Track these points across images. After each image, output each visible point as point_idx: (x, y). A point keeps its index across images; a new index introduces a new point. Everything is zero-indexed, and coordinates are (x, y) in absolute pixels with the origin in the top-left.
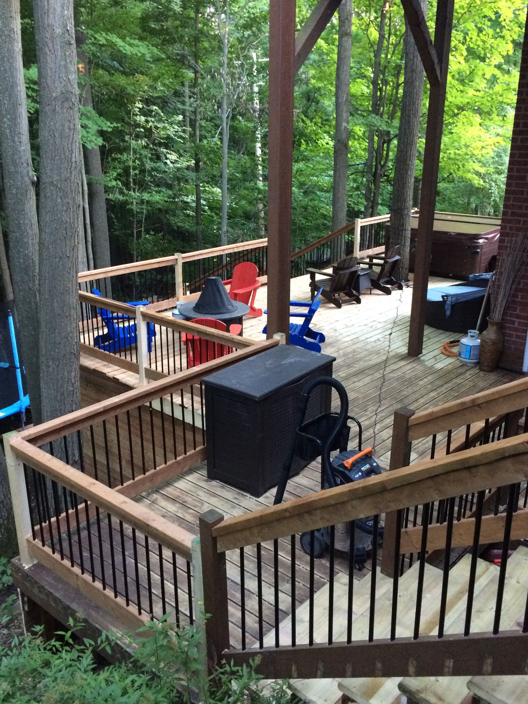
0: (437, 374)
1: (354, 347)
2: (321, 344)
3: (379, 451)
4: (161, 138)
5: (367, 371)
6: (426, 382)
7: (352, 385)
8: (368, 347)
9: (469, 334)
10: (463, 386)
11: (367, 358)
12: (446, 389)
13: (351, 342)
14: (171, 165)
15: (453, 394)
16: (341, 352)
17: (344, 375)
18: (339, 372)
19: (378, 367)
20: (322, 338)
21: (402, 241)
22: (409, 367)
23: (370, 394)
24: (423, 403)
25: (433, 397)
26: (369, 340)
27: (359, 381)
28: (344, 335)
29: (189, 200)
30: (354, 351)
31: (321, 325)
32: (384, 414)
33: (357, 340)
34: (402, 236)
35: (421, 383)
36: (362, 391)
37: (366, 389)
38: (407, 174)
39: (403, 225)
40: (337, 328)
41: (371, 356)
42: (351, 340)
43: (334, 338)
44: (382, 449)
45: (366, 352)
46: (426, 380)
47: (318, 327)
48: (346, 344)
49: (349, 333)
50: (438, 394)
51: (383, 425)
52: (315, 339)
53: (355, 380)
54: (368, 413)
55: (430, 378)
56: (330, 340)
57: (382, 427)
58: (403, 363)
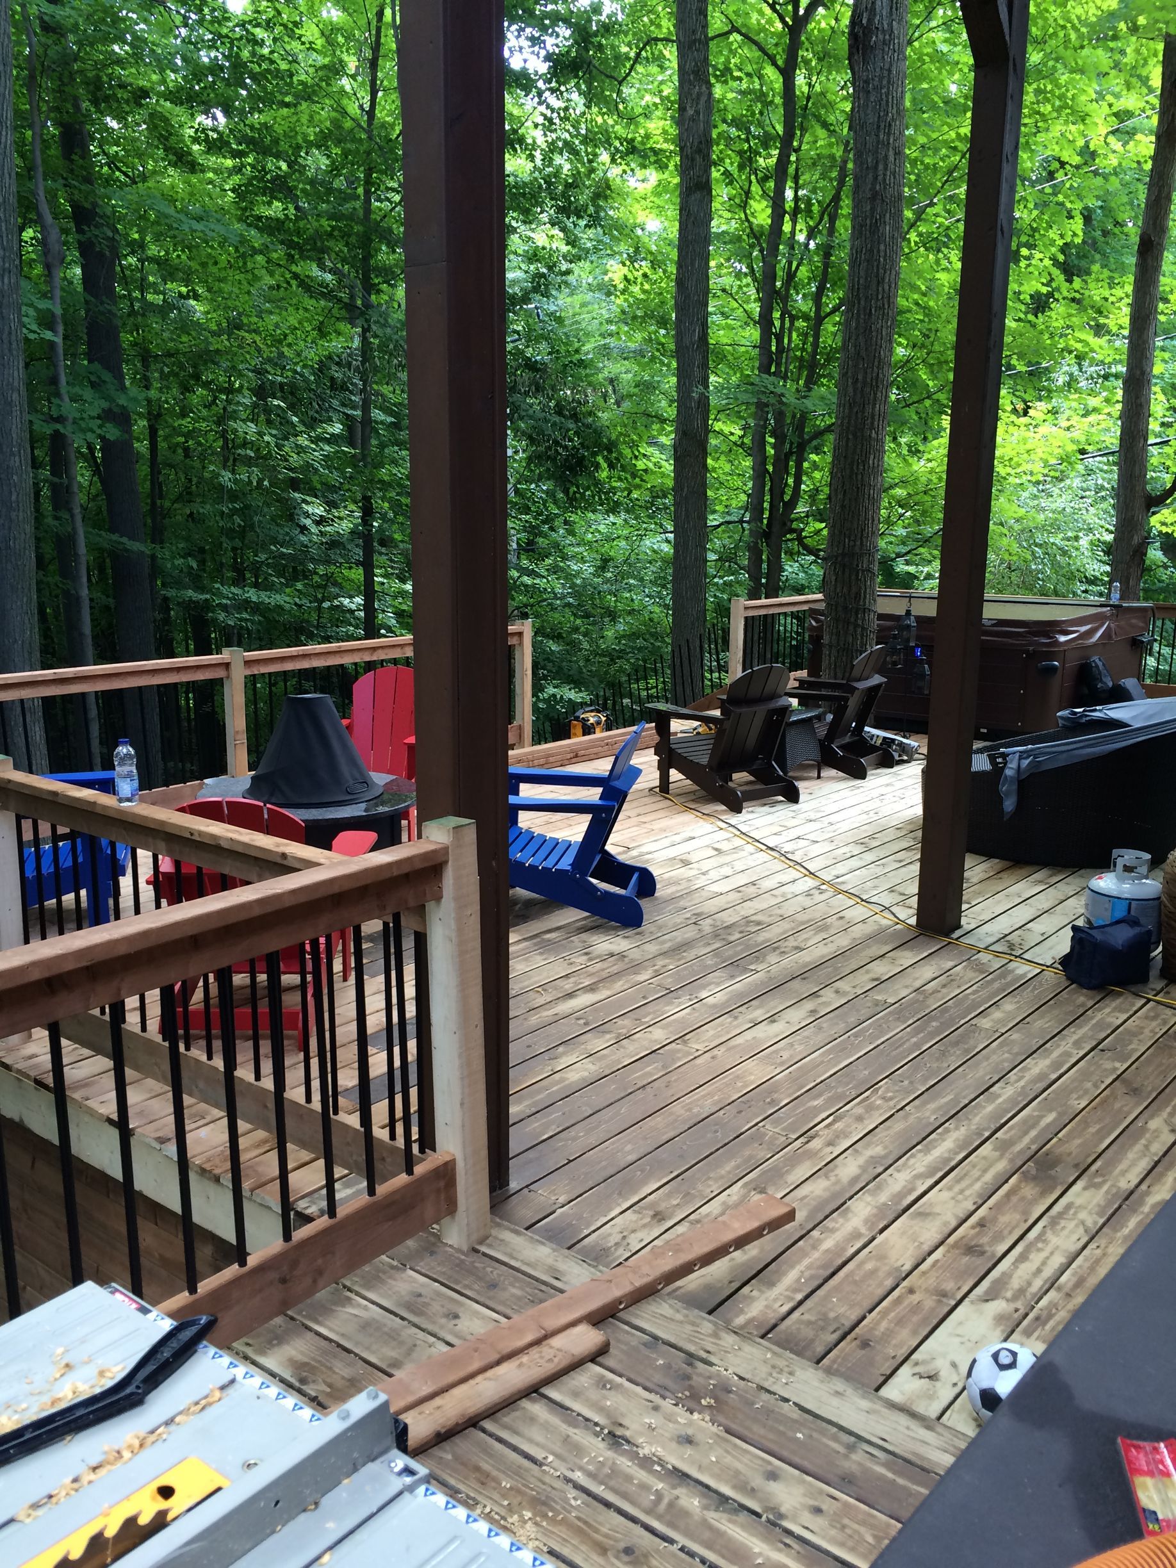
0: (1027, 993)
1: (748, 909)
2: (644, 903)
3: (888, 1334)
4: (290, 469)
5: (795, 984)
6: (1001, 1021)
7: (748, 1035)
8: (789, 909)
9: (1120, 863)
10: (1133, 1034)
11: (792, 942)
12: (1077, 1044)
13: (734, 896)
14: (314, 529)
15: (1108, 1065)
16: (706, 925)
17: (720, 997)
18: (704, 987)
19: (827, 970)
20: (646, 883)
21: (855, 638)
22: (927, 971)
23: (815, 1066)
24: (1012, 1100)
25: (1041, 1076)
26: (788, 889)
27: (772, 1019)
28: (713, 875)
29: (353, 607)
30: (747, 921)
31: (644, 849)
32: (878, 1150)
33: (752, 890)
34: (856, 626)
35: (985, 1023)
36: (786, 1055)
37: (799, 1048)
38: (865, 462)
39: (857, 596)
40: (694, 857)
41: (803, 935)
42: (737, 890)
43: (684, 885)
44: (900, 1322)
45: (785, 925)
46: (997, 1014)
47: (634, 853)
48: (720, 902)
49: (727, 871)
50: (1056, 1065)
51: (883, 1197)
52: (625, 887)
53: (759, 1014)
54: (816, 1144)
55: (1009, 1006)
56: (670, 890)
57: (882, 1209)
58: (907, 958)
